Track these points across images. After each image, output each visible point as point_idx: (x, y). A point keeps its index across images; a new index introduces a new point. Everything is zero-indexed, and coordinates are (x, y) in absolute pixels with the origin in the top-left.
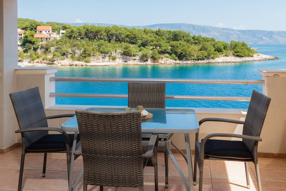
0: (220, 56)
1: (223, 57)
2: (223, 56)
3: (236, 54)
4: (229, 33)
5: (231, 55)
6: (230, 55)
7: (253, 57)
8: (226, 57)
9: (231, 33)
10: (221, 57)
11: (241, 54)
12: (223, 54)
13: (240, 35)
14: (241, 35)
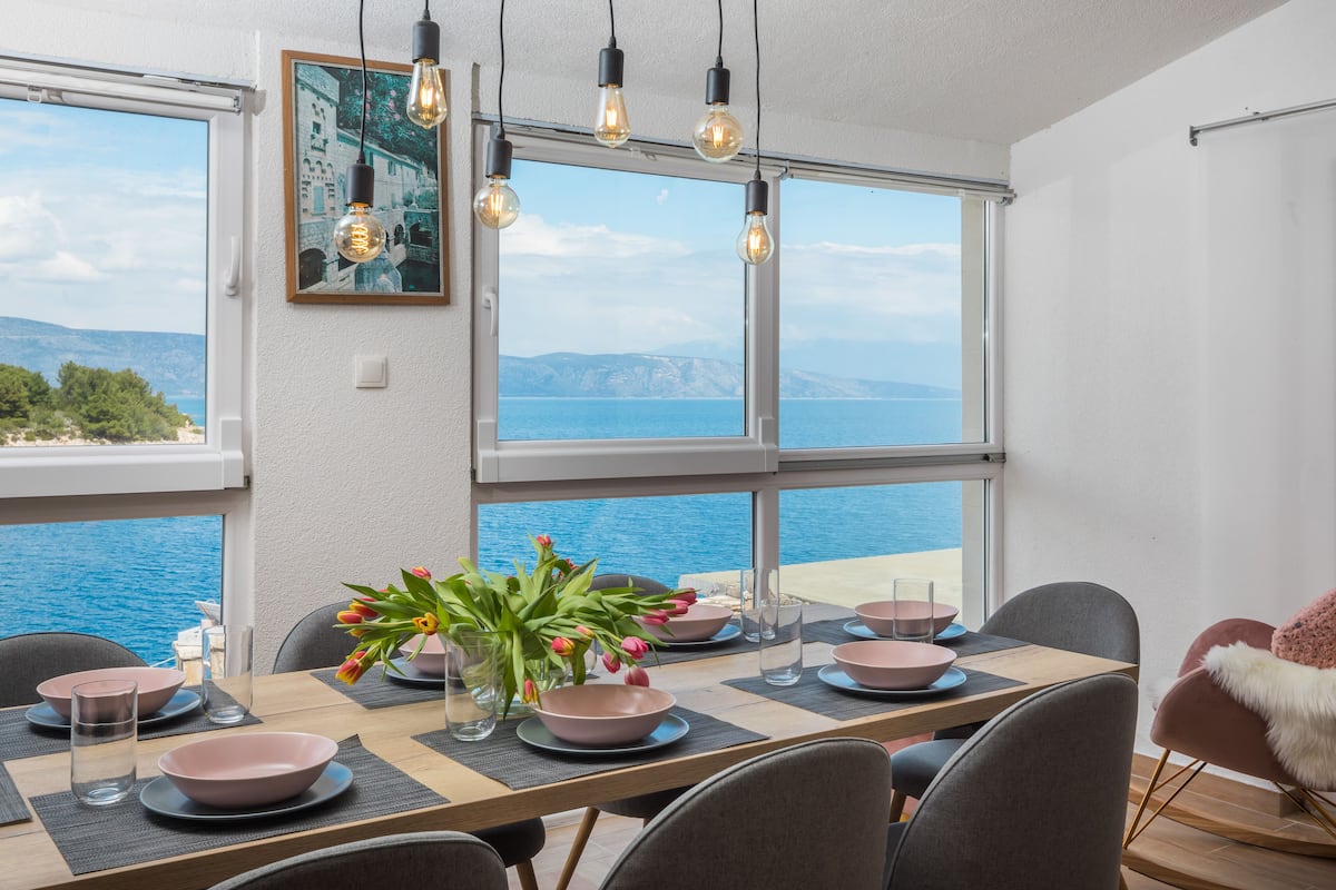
0: (10, 436)
1: (27, 439)
2: (23, 435)
3: (94, 426)
4: (36, 341)
5: (66, 429)
6: (64, 434)
7: (175, 438)
8: (39, 442)
9: (50, 343)
10: (14, 440)
11: (118, 428)
12: (24, 427)
13: (93, 352)
14: (99, 353)
